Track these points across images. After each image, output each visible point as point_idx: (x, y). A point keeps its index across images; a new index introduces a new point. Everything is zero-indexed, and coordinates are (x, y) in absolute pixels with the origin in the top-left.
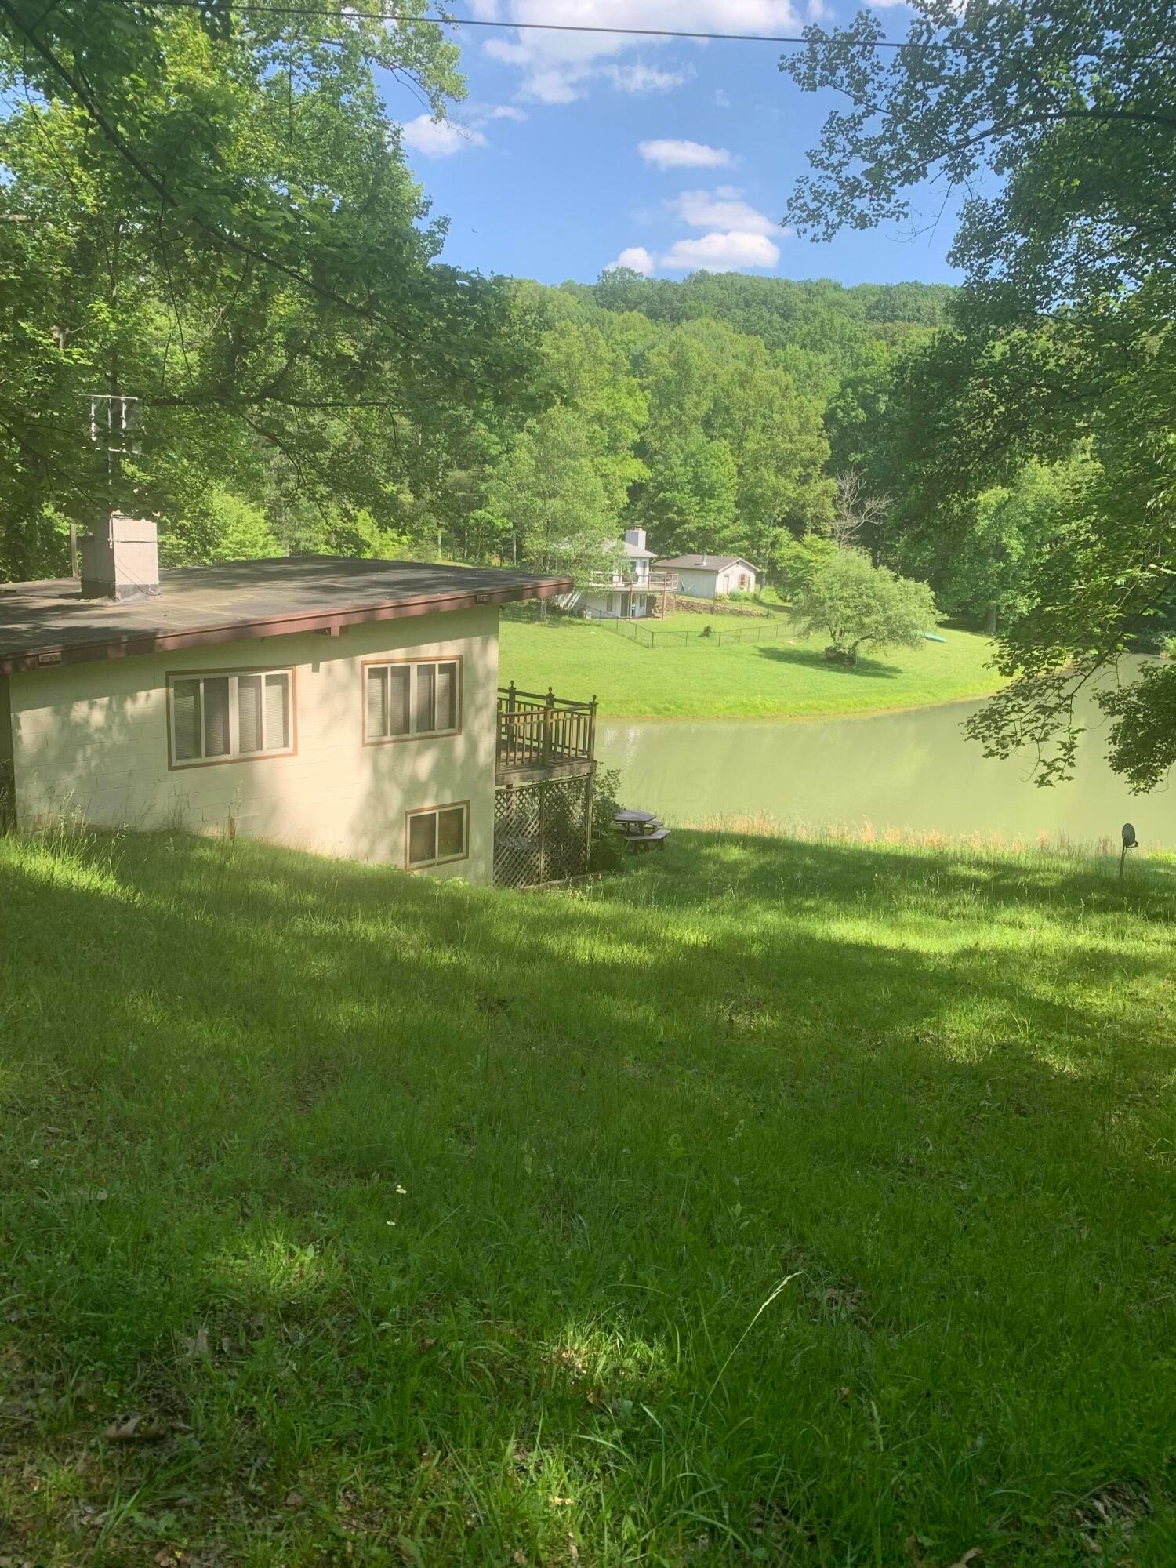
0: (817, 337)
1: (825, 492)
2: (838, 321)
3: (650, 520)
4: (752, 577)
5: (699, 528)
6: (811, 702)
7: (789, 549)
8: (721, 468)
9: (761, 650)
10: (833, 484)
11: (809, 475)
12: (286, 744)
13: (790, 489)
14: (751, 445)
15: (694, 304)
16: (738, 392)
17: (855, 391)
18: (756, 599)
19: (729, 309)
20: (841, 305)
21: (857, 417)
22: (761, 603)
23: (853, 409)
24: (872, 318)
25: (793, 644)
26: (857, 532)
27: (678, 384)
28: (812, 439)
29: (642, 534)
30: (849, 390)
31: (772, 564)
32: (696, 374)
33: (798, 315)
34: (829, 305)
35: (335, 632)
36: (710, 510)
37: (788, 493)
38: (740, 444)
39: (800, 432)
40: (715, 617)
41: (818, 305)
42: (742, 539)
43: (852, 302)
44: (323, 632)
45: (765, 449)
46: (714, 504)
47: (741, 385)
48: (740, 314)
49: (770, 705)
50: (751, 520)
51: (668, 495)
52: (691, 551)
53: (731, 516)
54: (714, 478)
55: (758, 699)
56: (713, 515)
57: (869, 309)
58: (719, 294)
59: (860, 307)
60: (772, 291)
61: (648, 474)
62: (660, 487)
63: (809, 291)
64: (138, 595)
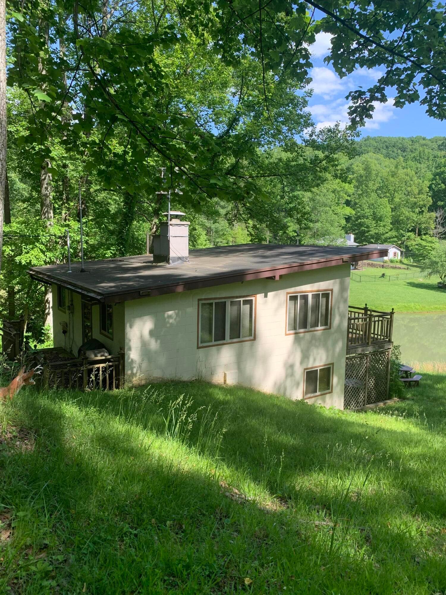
0: (418, 158)
1: (430, 218)
2: (426, 151)
3: (354, 230)
4: (399, 253)
5: (375, 233)
6: (436, 306)
7: (414, 241)
8: (385, 209)
9: (408, 283)
10: (434, 214)
11: (423, 211)
12: (251, 335)
13: (415, 217)
14: (397, 200)
15: (366, 148)
16: (392, 179)
17: (440, 176)
18: (401, 262)
19: (379, 150)
20: (426, 145)
21: (441, 187)
22: (403, 264)
23: (439, 184)
24: (441, 150)
25: (421, 280)
26: (444, 234)
27: (366, 177)
28: (424, 197)
29: (352, 236)
30: (437, 177)
31: (407, 247)
32: (374, 172)
33: (408, 150)
34: (423, 145)
35: (277, 278)
36: (380, 226)
37: (414, 219)
38: (392, 199)
39: (419, 194)
40: (384, 269)
41: (417, 146)
42: (394, 237)
43: (431, 144)
44: (272, 278)
45: (403, 201)
46: (382, 224)
47: (393, 176)
48: (384, 151)
49: (418, 307)
50: (397, 229)
51: (363, 220)
52: (372, 243)
53: (389, 228)
54: (382, 213)
55: (412, 305)
56: (381, 228)
57: (439, 146)
58: (375, 144)
59: (435, 146)
60: (397, 142)
61: (354, 212)
62: (359, 218)
63: (413, 141)
64: (180, 261)
